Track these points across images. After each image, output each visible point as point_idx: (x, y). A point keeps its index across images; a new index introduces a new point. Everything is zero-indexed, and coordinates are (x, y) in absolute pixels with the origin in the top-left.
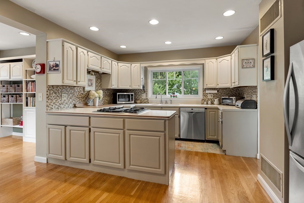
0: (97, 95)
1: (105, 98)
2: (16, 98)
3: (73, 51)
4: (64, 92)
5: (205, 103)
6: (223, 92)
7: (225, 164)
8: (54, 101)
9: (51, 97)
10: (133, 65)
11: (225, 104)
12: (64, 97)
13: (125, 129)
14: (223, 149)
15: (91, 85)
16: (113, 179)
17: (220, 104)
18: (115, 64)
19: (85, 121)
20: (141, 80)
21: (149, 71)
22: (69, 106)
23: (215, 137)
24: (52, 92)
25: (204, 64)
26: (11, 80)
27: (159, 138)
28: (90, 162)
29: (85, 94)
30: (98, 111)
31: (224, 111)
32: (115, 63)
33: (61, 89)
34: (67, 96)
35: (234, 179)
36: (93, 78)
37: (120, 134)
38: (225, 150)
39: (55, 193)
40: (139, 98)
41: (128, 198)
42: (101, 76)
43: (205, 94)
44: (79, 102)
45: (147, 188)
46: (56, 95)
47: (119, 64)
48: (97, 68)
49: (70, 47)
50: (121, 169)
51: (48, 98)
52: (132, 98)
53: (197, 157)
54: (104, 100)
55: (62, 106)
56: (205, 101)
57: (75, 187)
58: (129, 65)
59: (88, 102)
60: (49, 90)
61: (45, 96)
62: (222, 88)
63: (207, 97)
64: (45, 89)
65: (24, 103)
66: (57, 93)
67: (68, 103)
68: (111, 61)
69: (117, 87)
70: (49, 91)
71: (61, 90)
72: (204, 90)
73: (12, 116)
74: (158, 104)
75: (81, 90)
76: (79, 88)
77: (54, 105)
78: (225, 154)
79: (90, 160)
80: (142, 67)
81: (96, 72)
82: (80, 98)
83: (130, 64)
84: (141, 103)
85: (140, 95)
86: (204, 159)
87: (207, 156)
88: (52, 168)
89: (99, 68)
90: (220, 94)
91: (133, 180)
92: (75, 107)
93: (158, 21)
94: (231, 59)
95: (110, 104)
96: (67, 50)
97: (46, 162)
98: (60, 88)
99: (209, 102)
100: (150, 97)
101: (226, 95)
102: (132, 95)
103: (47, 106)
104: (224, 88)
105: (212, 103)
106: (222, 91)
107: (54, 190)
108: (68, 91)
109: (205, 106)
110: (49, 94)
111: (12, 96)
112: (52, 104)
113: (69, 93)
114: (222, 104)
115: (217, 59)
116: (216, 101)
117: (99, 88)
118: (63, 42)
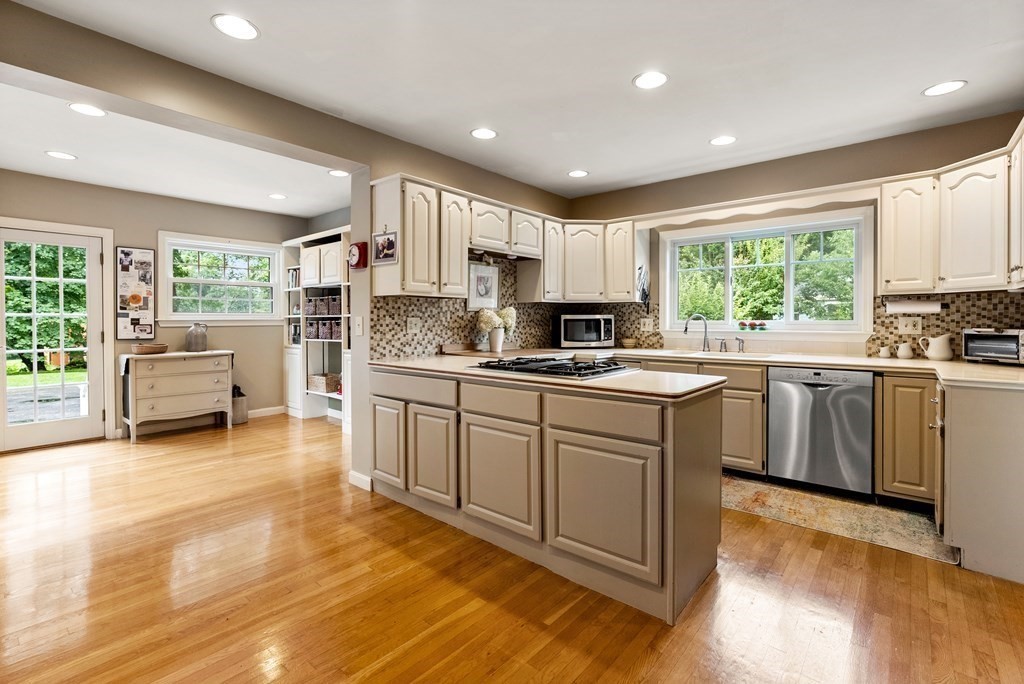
0: (498, 321)
1: (528, 329)
2: (331, 329)
3: (428, 202)
4: (413, 314)
5: (884, 351)
6: (973, 309)
7: (945, 606)
8: (389, 336)
9: (381, 326)
10: (612, 228)
11: (981, 359)
12: (413, 326)
13: (545, 425)
14: (949, 540)
15: (487, 293)
16: (509, 564)
17: (955, 357)
18: (554, 228)
19: (445, 393)
20: (637, 272)
21: (665, 243)
22: (426, 351)
23: (922, 489)
24: (382, 312)
25: (876, 200)
26: (322, 285)
27: (642, 462)
28: (459, 505)
29: (469, 318)
30: (481, 366)
31: (956, 386)
32: (554, 225)
33: (405, 305)
34: (420, 324)
35: (972, 673)
36: (492, 273)
37: (530, 436)
38: (959, 549)
39: (365, 567)
40: (631, 330)
41: (534, 629)
42: (515, 267)
43: (883, 319)
44: (451, 340)
45: (600, 617)
46: (394, 322)
47: (567, 226)
48: (498, 245)
49: (422, 194)
50: (532, 540)
51: (375, 329)
52: (608, 332)
53: (819, 553)
54: (523, 337)
55: (407, 349)
56: (883, 345)
57: (412, 565)
58: (597, 228)
59: (477, 342)
60: (375, 307)
61: (368, 324)
62: (968, 295)
63: (892, 329)
64: (367, 306)
65: (343, 341)
66: (396, 316)
67: (423, 343)
68: (540, 221)
69: (561, 297)
70: (375, 311)
71: (405, 308)
72: (879, 301)
73: (326, 371)
74: (697, 350)
75: (458, 307)
76: (451, 302)
77: (388, 347)
78: (959, 565)
79: (459, 500)
80: (638, 231)
81: (498, 257)
82: (456, 330)
83: (602, 226)
84: (636, 346)
85: (636, 322)
86: (848, 566)
87: (863, 558)
88: (379, 505)
89: (503, 243)
90: (957, 317)
91: (565, 581)
92: (441, 352)
93: (663, 73)
94: (1009, 167)
95: (545, 347)
96: (414, 202)
97: (369, 489)
98: (402, 303)
99: (903, 350)
100: (667, 328)
101: (989, 322)
102: (608, 322)
103: (372, 349)
104: (979, 294)
105: (917, 354)
106: (970, 303)
107: (366, 560)
108: (424, 310)
109: (882, 362)
110: (375, 319)
111: (324, 324)
112: (383, 344)
113: (426, 315)
114: (964, 360)
115: (937, 177)
116: (937, 346)
117: (510, 302)
118: (404, 181)
